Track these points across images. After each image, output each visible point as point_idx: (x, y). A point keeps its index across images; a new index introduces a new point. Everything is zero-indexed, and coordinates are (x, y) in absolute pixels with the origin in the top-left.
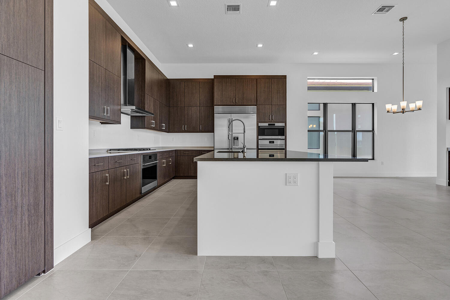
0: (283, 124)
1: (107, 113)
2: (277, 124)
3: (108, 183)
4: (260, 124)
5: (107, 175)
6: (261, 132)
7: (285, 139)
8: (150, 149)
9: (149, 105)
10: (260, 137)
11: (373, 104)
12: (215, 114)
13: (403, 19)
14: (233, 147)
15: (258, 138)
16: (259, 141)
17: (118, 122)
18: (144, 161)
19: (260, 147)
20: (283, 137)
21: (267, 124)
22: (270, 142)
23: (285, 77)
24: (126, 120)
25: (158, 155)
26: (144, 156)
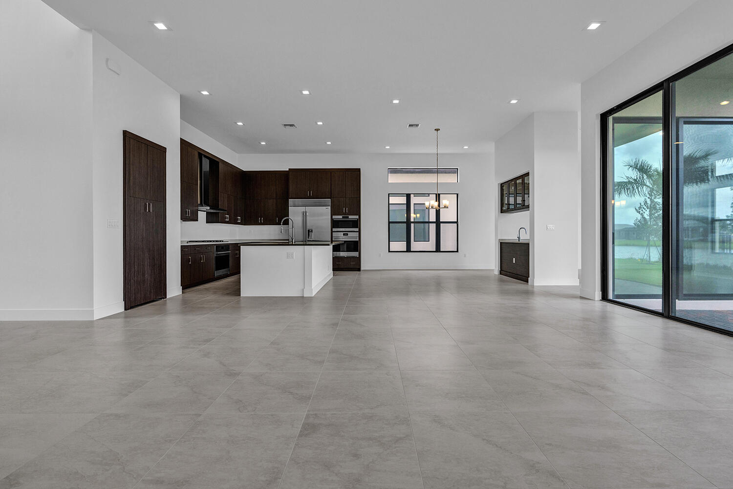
0: (357, 217)
1: (189, 214)
2: (350, 217)
3: (190, 263)
4: (334, 217)
5: (190, 257)
6: (335, 224)
7: (359, 232)
8: (223, 241)
9: (223, 202)
10: (334, 230)
11: (457, 194)
12: (290, 207)
13: (437, 130)
14: (308, 239)
15: (332, 230)
16: (333, 233)
17: (196, 219)
18: (217, 251)
19: (333, 240)
20: (357, 230)
21: (341, 217)
22: (344, 234)
23: (359, 170)
24: (202, 216)
25: (230, 247)
26: (217, 246)
